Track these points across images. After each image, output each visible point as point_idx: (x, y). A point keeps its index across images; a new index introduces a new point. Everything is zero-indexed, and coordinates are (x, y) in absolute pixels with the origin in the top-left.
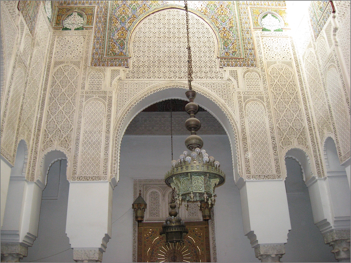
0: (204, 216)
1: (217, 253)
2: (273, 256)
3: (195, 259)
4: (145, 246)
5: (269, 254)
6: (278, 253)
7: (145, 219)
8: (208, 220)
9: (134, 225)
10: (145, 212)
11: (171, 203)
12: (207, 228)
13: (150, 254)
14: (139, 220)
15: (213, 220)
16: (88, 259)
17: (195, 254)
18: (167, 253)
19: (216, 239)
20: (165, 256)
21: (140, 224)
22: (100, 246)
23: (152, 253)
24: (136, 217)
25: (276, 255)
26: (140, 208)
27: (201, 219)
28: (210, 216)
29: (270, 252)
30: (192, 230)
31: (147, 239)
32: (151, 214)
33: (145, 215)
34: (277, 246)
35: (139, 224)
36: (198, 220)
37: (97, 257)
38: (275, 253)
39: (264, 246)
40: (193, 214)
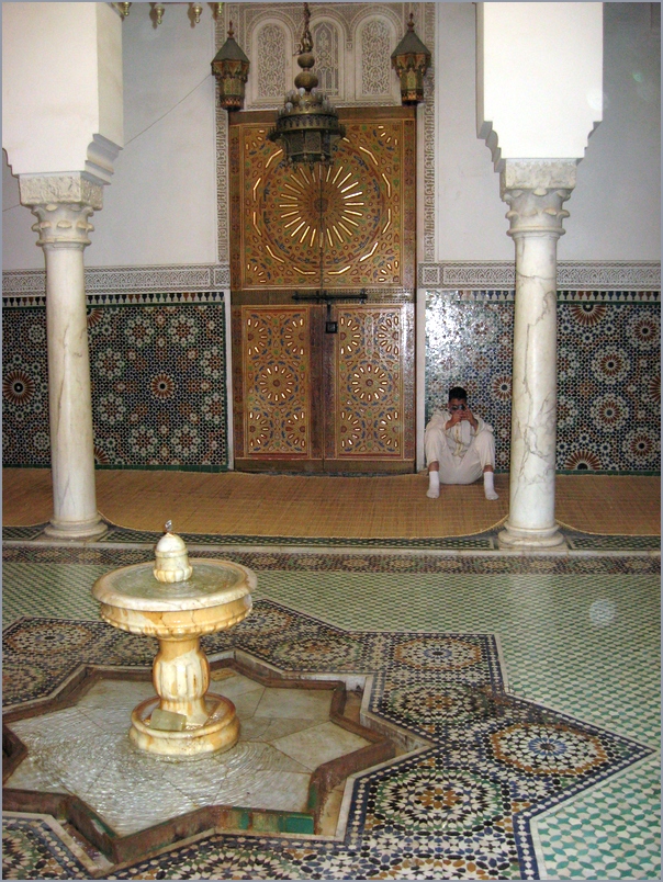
0: (404, 93)
1: (436, 193)
2: (539, 192)
3: (374, 207)
4: (247, 173)
5: (527, 185)
6: (554, 186)
7: (247, 102)
8: (415, 103)
9: (219, 118)
10: (248, 85)
11: (301, 53)
12: (412, 125)
13: (261, 195)
14: (230, 107)
15: (430, 104)
16: (55, 200)
17: (375, 194)
18: (304, 191)
19: (435, 154)
20: (299, 199)
21: (235, 116)
22: (83, 167)
23: (266, 192)
24: (222, 98)
25: (550, 191)
26: (230, 73)
27: (398, 100)
28: (420, 92)
29: (532, 182)
30: (372, 132)
31: (252, 157)
32: (263, 89)
33: (248, 92)
34: (553, 165)
35: (232, 116)
36: (390, 103)
37: (79, 195)
38: (547, 185)
39: (517, 164)
40: (376, 85)
